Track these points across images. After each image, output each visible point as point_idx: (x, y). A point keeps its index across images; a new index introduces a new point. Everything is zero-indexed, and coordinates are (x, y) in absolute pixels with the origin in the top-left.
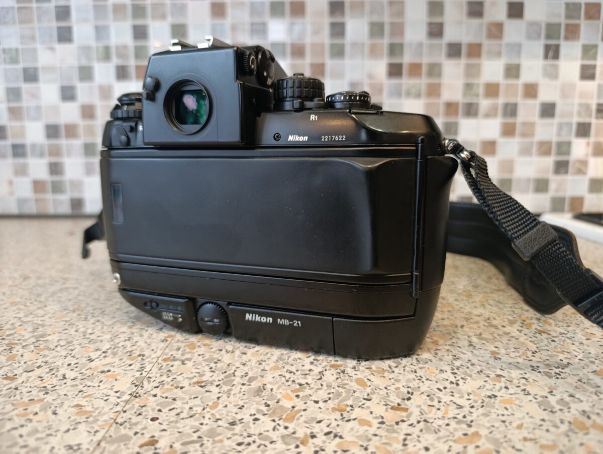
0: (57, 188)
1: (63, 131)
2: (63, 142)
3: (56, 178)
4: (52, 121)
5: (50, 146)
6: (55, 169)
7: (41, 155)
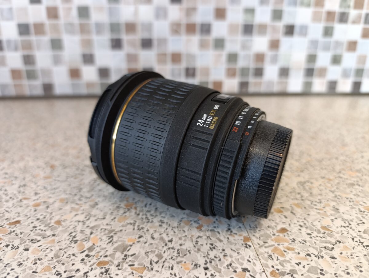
0: (31, 75)
1: (32, 29)
2: (33, 38)
3: (30, 68)
4: (23, 21)
5: (22, 41)
6: (28, 60)
7: (16, 49)
